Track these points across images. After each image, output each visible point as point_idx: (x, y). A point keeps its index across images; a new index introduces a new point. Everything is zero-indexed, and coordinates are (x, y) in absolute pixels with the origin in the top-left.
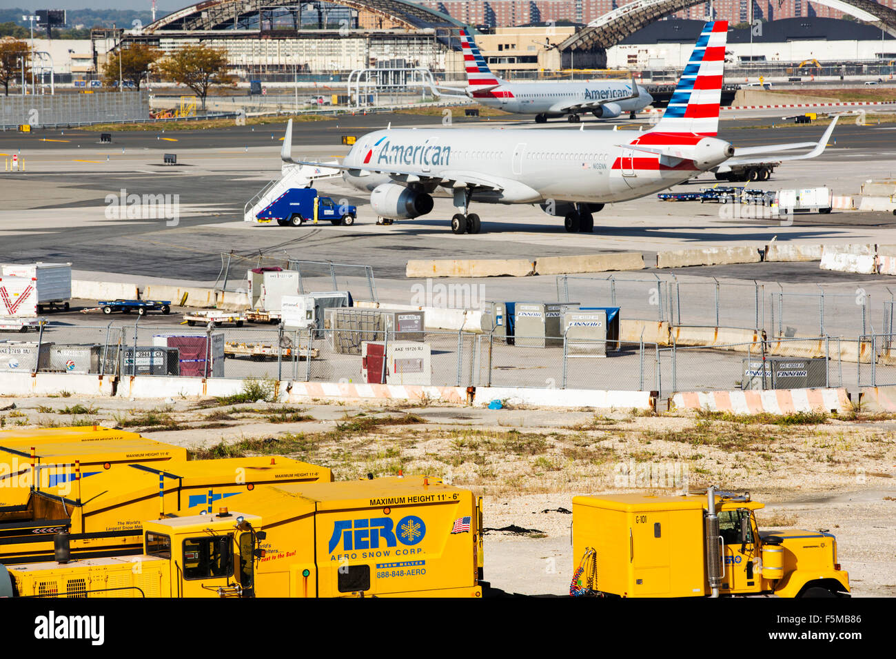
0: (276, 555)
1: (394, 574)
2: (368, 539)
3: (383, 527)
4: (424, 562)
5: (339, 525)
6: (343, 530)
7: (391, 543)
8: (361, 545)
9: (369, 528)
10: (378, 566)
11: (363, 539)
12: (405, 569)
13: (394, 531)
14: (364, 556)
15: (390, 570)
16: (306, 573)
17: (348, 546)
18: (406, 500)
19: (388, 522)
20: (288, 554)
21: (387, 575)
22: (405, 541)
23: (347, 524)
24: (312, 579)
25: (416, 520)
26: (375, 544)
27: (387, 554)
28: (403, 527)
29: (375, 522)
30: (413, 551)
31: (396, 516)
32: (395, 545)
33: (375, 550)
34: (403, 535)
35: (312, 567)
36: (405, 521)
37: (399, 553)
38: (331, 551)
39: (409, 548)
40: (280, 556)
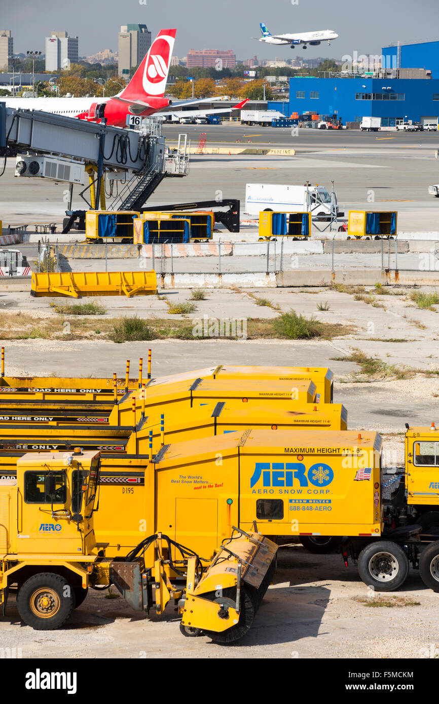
0: (207, 485)
1: (304, 508)
2: (284, 479)
3: (297, 471)
4: (330, 501)
5: (259, 466)
6: (263, 470)
7: (304, 483)
8: (277, 483)
9: (285, 470)
10: (291, 501)
11: (280, 479)
12: (314, 505)
13: (306, 474)
14: (281, 492)
15: (301, 505)
16: (229, 502)
17: (266, 483)
18: (316, 450)
19: (301, 467)
20: (216, 486)
21: (298, 508)
22: (316, 483)
23: (267, 466)
24: (234, 506)
25: (326, 467)
26: (290, 483)
27: (300, 492)
28: (314, 472)
29: (290, 466)
30: (322, 492)
31: (308, 462)
32: (306, 485)
33: (289, 488)
34: (314, 478)
35: (235, 497)
36: (316, 467)
37: (310, 492)
38: (252, 486)
39: (319, 488)
40: (210, 486)
